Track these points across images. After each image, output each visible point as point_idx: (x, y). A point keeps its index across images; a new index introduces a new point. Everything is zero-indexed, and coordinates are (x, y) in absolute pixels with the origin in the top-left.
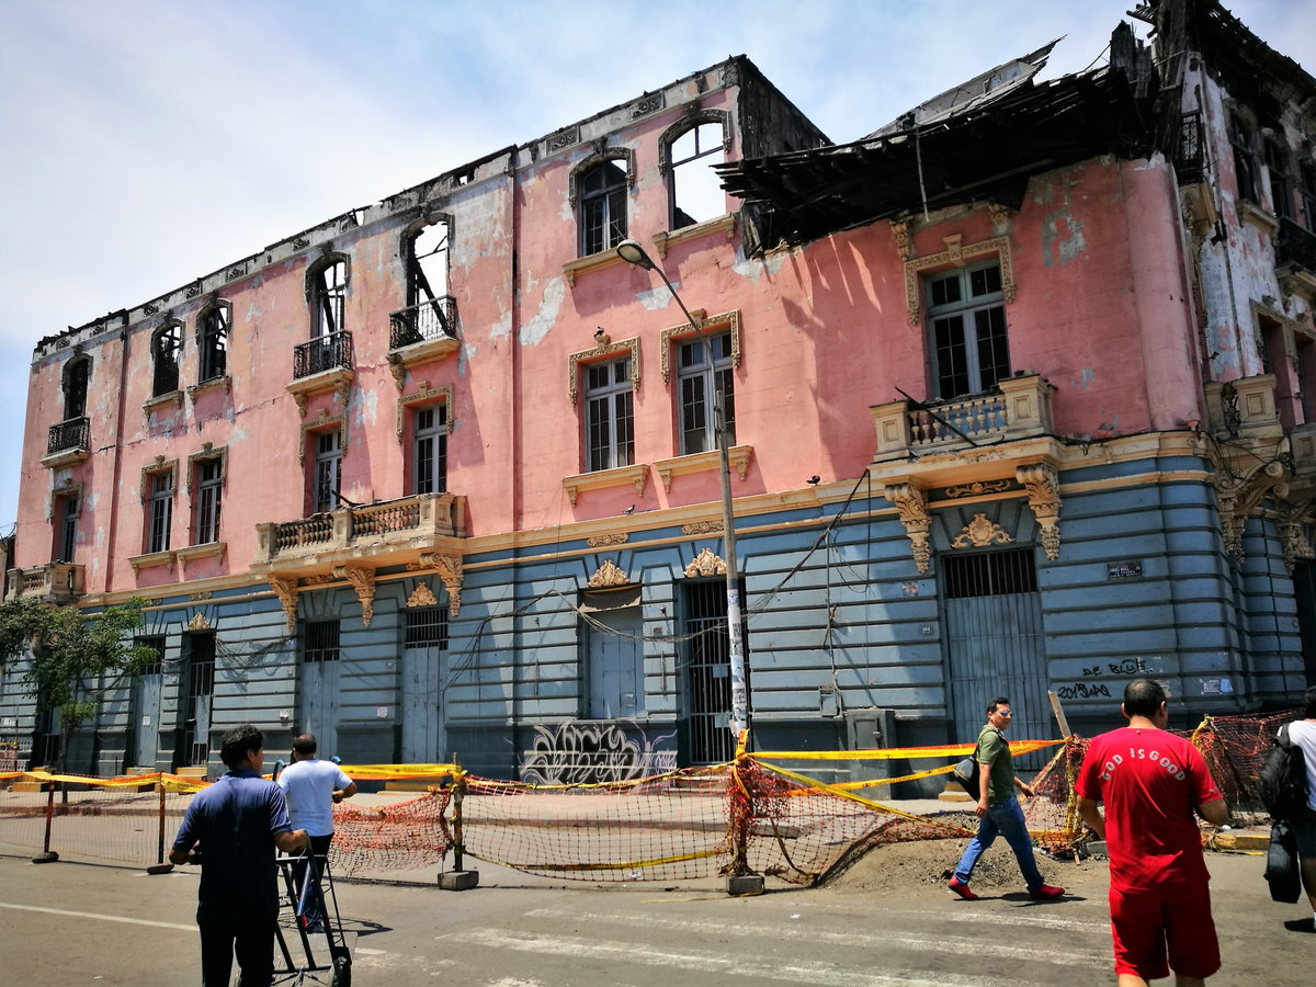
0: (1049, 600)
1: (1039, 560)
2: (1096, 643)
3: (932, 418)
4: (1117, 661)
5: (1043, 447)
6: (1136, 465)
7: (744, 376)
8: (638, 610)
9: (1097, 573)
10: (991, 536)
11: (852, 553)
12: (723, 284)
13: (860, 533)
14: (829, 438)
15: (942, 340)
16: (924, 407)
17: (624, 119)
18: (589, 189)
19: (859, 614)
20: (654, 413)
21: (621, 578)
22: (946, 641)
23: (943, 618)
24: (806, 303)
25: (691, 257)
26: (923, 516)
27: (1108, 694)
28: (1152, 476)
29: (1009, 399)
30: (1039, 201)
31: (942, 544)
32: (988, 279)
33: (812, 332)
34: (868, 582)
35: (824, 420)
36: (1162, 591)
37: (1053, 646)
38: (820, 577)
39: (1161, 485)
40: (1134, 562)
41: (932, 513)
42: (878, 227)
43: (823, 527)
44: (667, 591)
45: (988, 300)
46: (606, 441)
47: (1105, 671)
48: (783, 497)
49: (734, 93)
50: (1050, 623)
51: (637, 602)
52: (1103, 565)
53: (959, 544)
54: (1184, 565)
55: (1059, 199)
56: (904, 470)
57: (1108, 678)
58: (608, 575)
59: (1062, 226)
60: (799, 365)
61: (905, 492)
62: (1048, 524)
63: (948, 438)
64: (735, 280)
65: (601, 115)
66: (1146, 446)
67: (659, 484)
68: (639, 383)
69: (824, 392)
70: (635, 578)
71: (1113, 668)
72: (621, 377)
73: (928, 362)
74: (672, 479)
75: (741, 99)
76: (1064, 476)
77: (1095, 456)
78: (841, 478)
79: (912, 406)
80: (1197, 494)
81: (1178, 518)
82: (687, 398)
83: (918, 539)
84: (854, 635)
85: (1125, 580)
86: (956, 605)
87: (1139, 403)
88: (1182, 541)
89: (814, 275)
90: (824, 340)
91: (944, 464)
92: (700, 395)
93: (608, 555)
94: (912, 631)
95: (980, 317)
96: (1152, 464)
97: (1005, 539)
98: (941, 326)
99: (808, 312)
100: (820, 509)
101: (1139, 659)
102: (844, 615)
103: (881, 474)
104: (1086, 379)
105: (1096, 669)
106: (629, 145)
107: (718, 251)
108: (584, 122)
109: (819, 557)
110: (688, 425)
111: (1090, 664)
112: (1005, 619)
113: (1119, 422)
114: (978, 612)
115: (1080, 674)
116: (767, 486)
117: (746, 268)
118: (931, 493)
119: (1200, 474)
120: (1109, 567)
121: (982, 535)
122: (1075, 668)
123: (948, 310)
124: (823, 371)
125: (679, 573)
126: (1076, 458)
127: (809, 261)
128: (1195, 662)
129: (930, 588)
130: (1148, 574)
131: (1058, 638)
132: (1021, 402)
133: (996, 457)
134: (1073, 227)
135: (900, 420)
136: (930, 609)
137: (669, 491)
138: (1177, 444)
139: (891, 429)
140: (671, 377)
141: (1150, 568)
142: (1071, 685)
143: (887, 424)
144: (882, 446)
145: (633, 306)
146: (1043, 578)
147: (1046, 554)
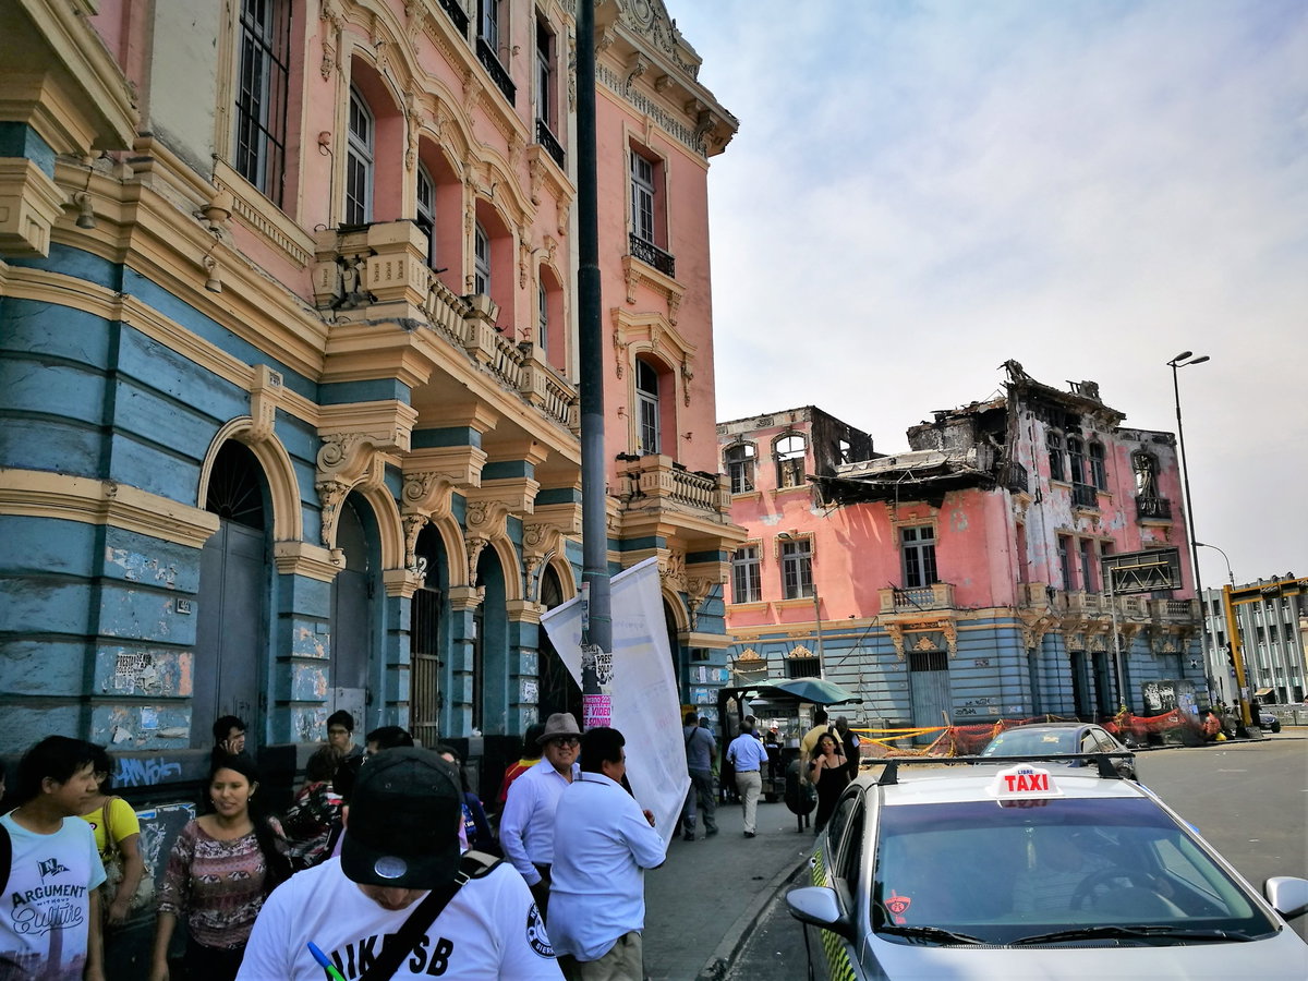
0: (953, 674)
1: (949, 658)
2: (971, 692)
3: (904, 596)
4: (978, 699)
5: (948, 613)
6: (987, 620)
7: (817, 563)
8: (766, 673)
9: (971, 664)
10: (929, 646)
11: (869, 651)
12: (805, 518)
13: (874, 642)
14: (859, 598)
15: (908, 557)
16: (901, 591)
17: (751, 426)
18: (733, 458)
19: (874, 677)
20: (771, 577)
21: (757, 656)
22: (911, 691)
23: (910, 681)
24: (847, 533)
25: (789, 502)
26: (900, 636)
27: (975, 713)
28: (992, 625)
29: (935, 592)
30: (949, 503)
31: (909, 649)
32: (928, 533)
33: (849, 547)
34: (877, 664)
35: (856, 589)
36: (995, 672)
37: (955, 693)
38: (856, 660)
39: (996, 629)
40: (985, 660)
41: (904, 635)
42: (881, 503)
43: (857, 638)
44: (781, 664)
45: (928, 542)
46: (744, 587)
47: (974, 703)
48: (837, 623)
49: (809, 425)
50: (953, 684)
51: (765, 668)
52: (973, 661)
53: (916, 649)
54: (1004, 661)
55: (957, 504)
56: (892, 618)
57: (975, 707)
58: (749, 655)
59: (959, 515)
60: (843, 562)
61: (893, 627)
62: (952, 643)
63: (911, 605)
64: (811, 517)
65: (738, 421)
66: (990, 613)
67: (775, 612)
68: (763, 560)
69: (856, 577)
70: (764, 657)
71: (977, 702)
72: (751, 556)
73: (902, 568)
74: (782, 610)
75: (813, 428)
76: (959, 623)
77: (971, 615)
78: (864, 617)
79: (895, 590)
80: (1010, 633)
81: (1002, 643)
82: (787, 570)
83: (899, 646)
84: (871, 687)
85: (982, 667)
86: (915, 674)
87: (988, 594)
88: (1004, 652)
89: (850, 521)
90: (856, 553)
91: (909, 617)
92: (794, 569)
93: (749, 645)
94: (896, 686)
95: (925, 548)
96: (993, 620)
97: (935, 648)
98: (908, 550)
99: (847, 538)
100: (855, 630)
101: (987, 699)
102: (866, 678)
103: (883, 619)
104: (967, 583)
105: (971, 703)
106: (755, 441)
107: (802, 501)
108: (729, 423)
109: (856, 651)
110: (788, 583)
111: (968, 700)
112: (935, 681)
113: (981, 603)
114: (924, 678)
115: (964, 704)
116: (830, 616)
117: (816, 512)
118: (904, 626)
119: (1012, 625)
120: (976, 661)
121: (926, 645)
122: (962, 702)
123: (911, 544)
124: (855, 566)
125: (786, 656)
126: (962, 616)
127: (848, 514)
128: (1007, 700)
129: (904, 667)
130: (991, 665)
131: (956, 690)
132: (940, 593)
133: (930, 616)
134: (963, 517)
135: (891, 596)
136: (904, 676)
137: (780, 615)
138: (1002, 612)
139: (887, 600)
140: (779, 560)
141: (992, 662)
142: (961, 709)
143: (885, 597)
144: (883, 607)
145: (759, 522)
146: (951, 664)
147: (951, 655)
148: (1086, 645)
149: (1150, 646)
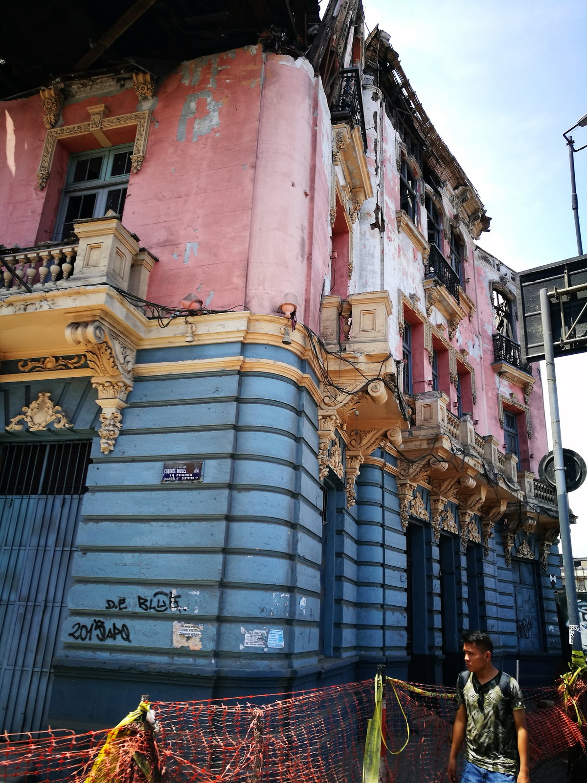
0: (91, 504)
2: (128, 566)
4: (147, 592)
5: (101, 299)
6: (220, 348)
10: (49, 419)
27: (128, 639)
28: (232, 361)
29: (82, 247)
30: (186, 82)
36: (217, 502)
37: (80, 565)
39: (242, 374)
40: (193, 463)
45: (119, 181)
47: (132, 605)
50: (84, 534)
52: (160, 465)
53: (14, 427)
57: (134, 616)
59: (202, 105)
62: (109, 406)
66: (233, 327)
71: (142, 602)
76: (141, 355)
80: (284, 392)
85: (180, 486)
87: (239, 281)
88: (253, 443)
95: (111, 195)
96: (238, 348)
97: (63, 424)
101: (175, 592)
104: (189, 253)
105: (122, 601)
111: (115, 593)
112: (45, 524)
115: (102, 606)
118: (4, 365)
119: (292, 372)
120: (166, 467)
121: (40, 417)
123: (85, 187)
128: (239, 602)
130: (207, 479)
131: (89, 554)
132: (94, 250)
134: (211, 107)
138: (269, 330)
141: (212, 471)
142: (88, 621)
146: (95, 475)
147: (102, 445)
148: (432, 512)
149: (504, 545)
